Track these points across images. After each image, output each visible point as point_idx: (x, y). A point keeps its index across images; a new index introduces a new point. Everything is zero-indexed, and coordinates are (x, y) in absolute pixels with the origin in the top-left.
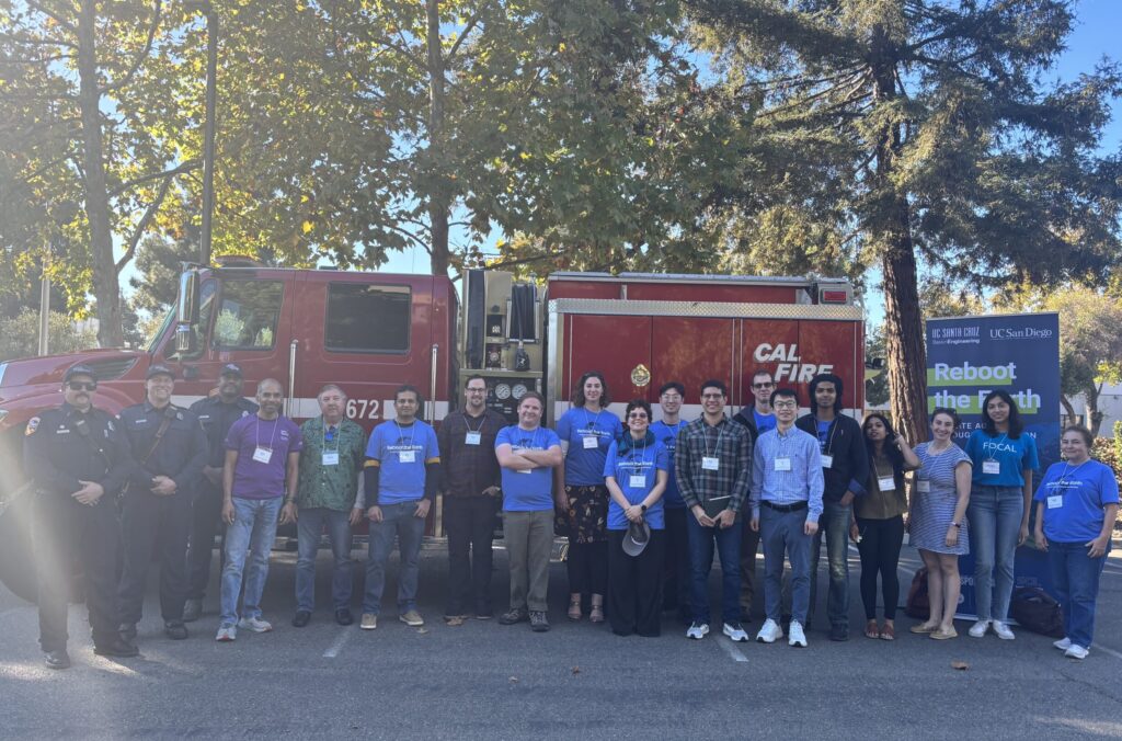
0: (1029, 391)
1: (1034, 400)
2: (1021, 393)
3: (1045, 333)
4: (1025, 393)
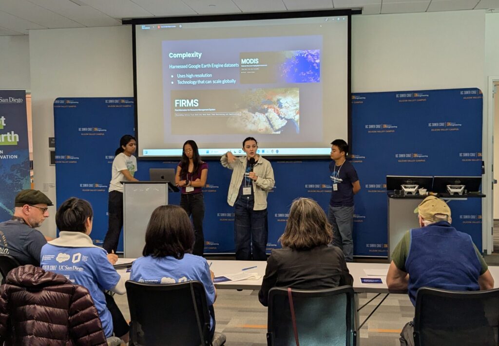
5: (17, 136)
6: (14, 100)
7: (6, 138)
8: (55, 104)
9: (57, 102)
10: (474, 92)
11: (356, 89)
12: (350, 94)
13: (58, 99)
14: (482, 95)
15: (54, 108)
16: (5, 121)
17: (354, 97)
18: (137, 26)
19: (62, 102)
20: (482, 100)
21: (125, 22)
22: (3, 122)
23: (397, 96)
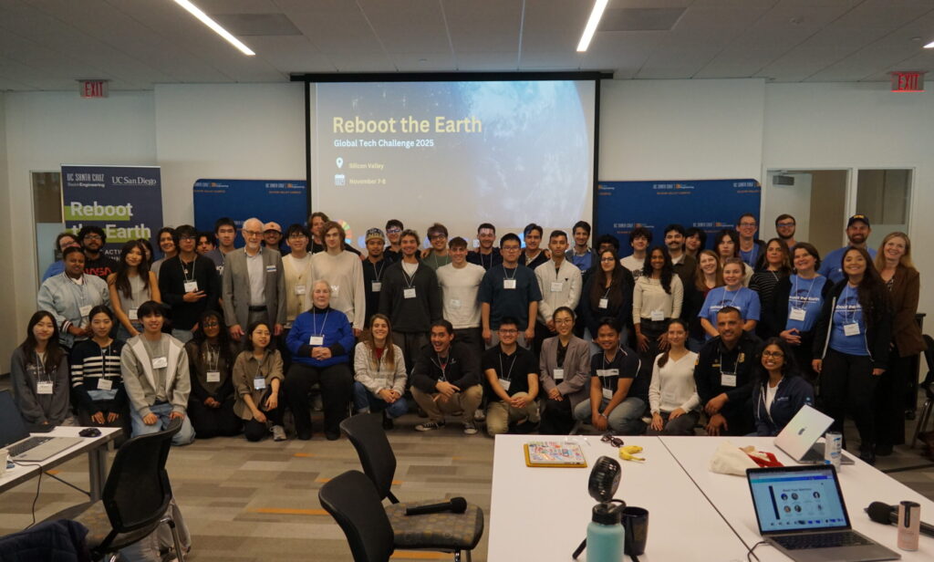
0: (142, 225)
1: (146, 232)
2: (137, 227)
3: (152, 182)
4: (140, 227)
5: (148, 230)
6: (144, 181)
7: (133, 233)
8: (195, 188)
9: (198, 185)
10: (750, 184)
11: (604, 177)
12: (596, 182)
13: (199, 181)
14: (760, 188)
15: (194, 193)
16: (132, 209)
17: (600, 187)
18: (312, 84)
19: (206, 185)
20: (759, 194)
21: (295, 78)
22: (129, 211)
23: (655, 187)
